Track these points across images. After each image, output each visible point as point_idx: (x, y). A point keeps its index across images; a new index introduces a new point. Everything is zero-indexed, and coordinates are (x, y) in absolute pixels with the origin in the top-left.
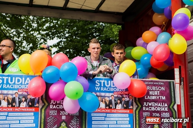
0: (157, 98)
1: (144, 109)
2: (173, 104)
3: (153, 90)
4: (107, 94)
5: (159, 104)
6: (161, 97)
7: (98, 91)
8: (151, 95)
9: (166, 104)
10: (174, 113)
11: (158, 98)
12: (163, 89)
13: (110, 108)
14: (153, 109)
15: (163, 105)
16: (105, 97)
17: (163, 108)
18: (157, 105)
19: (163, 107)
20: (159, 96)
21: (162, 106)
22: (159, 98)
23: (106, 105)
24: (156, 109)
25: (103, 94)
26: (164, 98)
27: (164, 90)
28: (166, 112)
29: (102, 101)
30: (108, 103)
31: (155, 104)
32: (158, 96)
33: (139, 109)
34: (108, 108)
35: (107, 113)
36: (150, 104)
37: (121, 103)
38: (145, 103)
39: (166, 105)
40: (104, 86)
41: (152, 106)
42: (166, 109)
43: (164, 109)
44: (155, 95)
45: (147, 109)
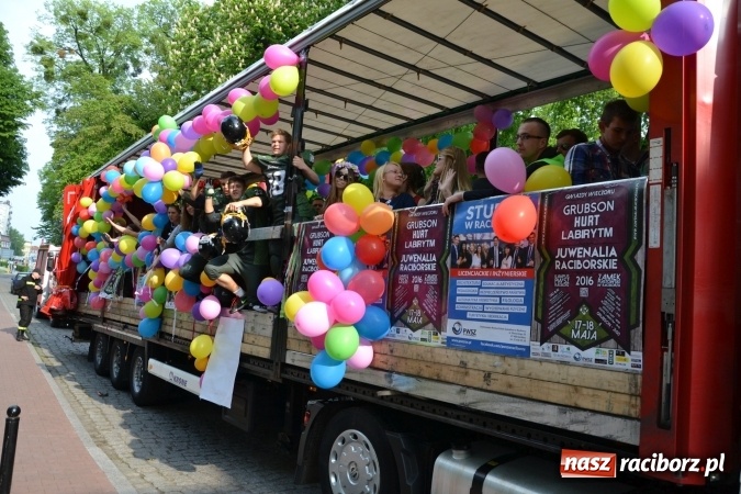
0: (591, 234)
1: (557, 267)
2: (632, 247)
3: (583, 214)
4: (487, 236)
5: (595, 250)
6: (600, 230)
7: (469, 231)
8: (577, 228)
9: (613, 250)
10: (634, 276)
11: (594, 233)
12: (610, 206)
13: (490, 267)
14: (578, 265)
15: (604, 252)
16: (481, 241)
17: (605, 263)
18: (589, 254)
19: (605, 258)
20: (597, 227)
21: (601, 256)
22: (598, 232)
23: (484, 261)
24: (586, 264)
25: (478, 236)
26: (608, 232)
27: (612, 208)
28: (610, 272)
29: (476, 252)
30: (486, 254)
31: (585, 251)
32: (594, 227)
33: (546, 266)
34: (485, 266)
35: (483, 278)
36: (572, 253)
37: (511, 254)
38: (560, 251)
39: (613, 252)
40: (482, 218)
41: (575, 258)
42: (613, 265)
43: (608, 264)
44: (587, 227)
45: (564, 266)
